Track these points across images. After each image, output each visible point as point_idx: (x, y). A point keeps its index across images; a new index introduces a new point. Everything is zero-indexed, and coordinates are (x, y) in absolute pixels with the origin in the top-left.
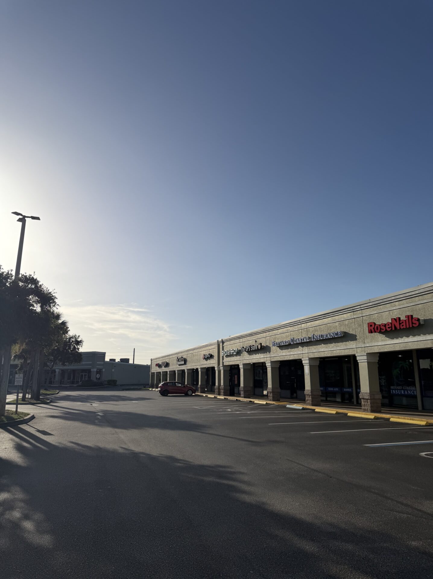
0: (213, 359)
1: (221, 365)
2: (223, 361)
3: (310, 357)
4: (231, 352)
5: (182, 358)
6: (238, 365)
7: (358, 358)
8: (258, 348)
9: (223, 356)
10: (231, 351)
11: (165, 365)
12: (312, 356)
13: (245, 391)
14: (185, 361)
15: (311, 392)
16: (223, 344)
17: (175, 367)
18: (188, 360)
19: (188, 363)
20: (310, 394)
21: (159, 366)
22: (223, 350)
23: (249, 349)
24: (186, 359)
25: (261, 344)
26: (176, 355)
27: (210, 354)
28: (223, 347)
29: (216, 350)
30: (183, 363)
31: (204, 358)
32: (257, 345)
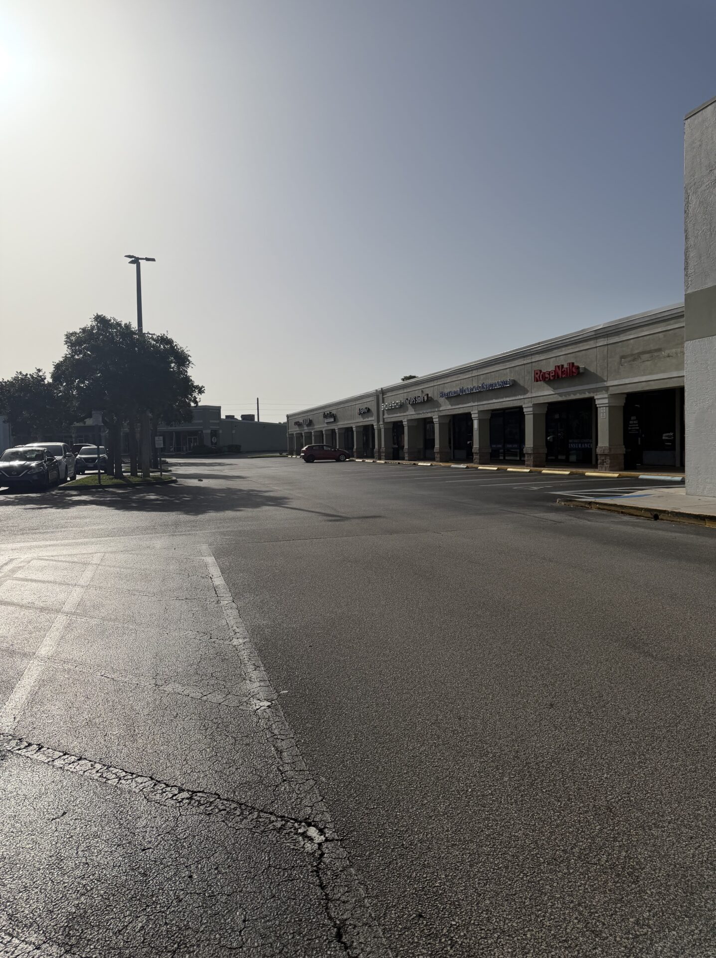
0: (371, 414)
1: (381, 423)
2: (384, 418)
3: (479, 410)
4: (393, 405)
5: (330, 414)
6: (401, 422)
7: (525, 410)
8: (424, 400)
9: (383, 411)
10: (393, 403)
11: (307, 423)
12: (482, 408)
13: (410, 453)
14: (335, 418)
15: (479, 450)
16: (383, 395)
17: (322, 426)
18: (338, 416)
19: (338, 420)
20: (478, 452)
21: (298, 424)
22: (383, 402)
23: (413, 401)
24: (336, 415)
25: (428, 395)
26: (322, 410)
27: (366, 408)
28: (383, 399)
29: (374, 404)
30: (332, 420)
31: (360, 414)
32: (421, 397)
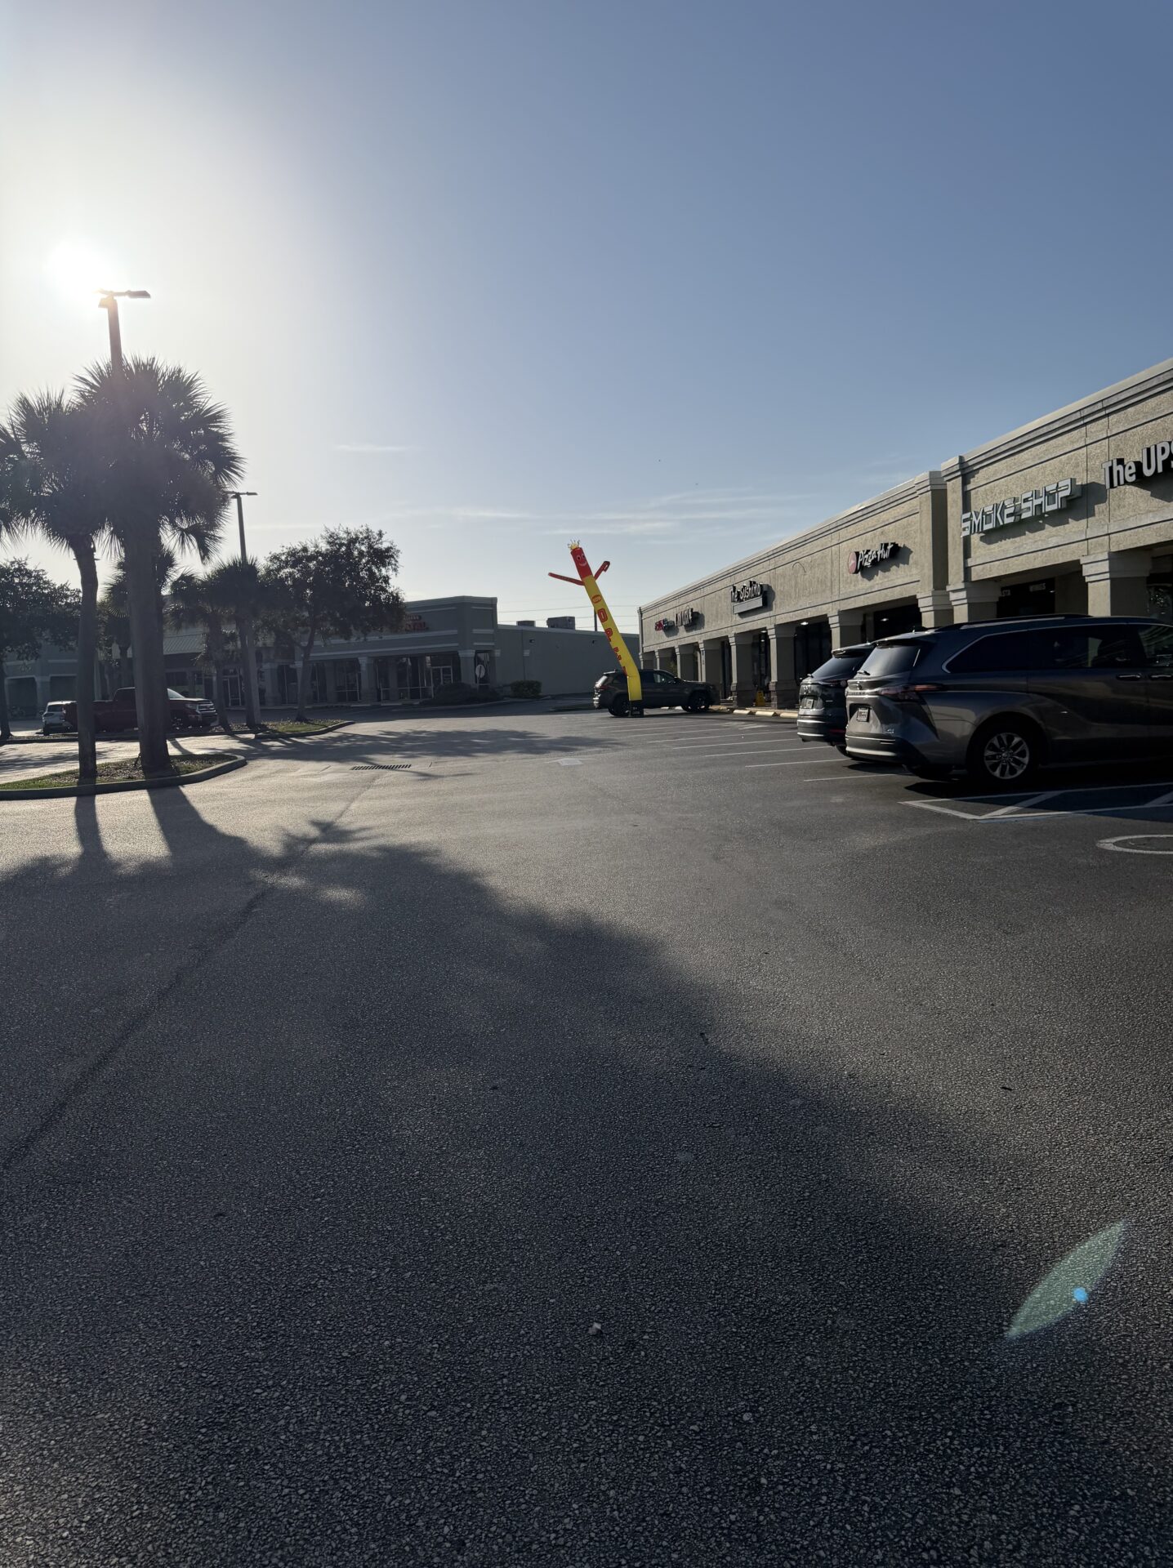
0: (908, 564)
2: (965, 563)
4: (1024, 506)
5: (751, 586)
6: (1069, 569)
9: (967, 542)
10: (1026, 500)
11: (687, 622)
14: (767, 596)
16: (965, 482)
17: (724, 623)
18: (778, 588)
19: (777, 603)
21: (668, 628)
22: (966, 507)
24: (769, 587)
26: (727, 582)
27: (886, 545)
28: (966, 496)
29: (923, 521)
30: (758, 602)
